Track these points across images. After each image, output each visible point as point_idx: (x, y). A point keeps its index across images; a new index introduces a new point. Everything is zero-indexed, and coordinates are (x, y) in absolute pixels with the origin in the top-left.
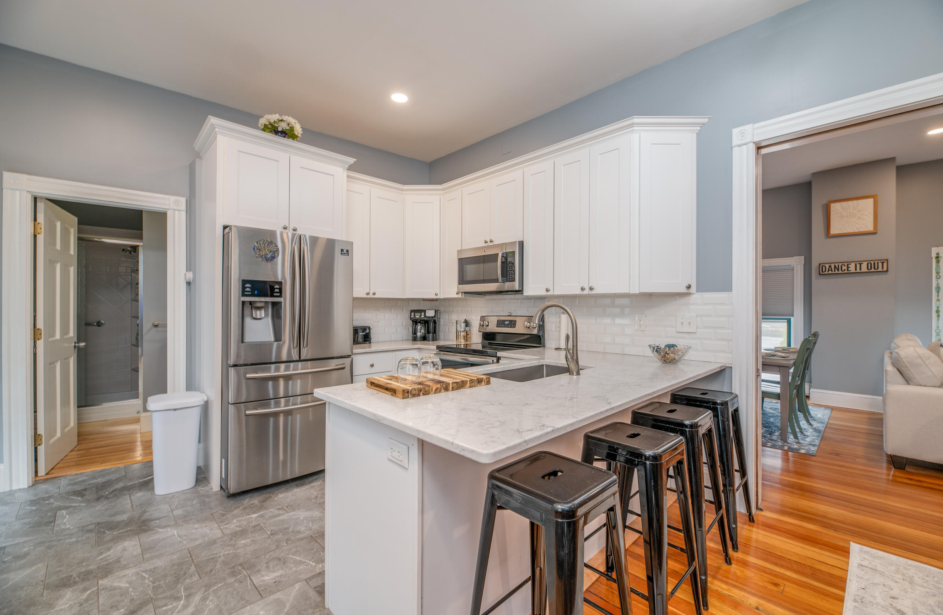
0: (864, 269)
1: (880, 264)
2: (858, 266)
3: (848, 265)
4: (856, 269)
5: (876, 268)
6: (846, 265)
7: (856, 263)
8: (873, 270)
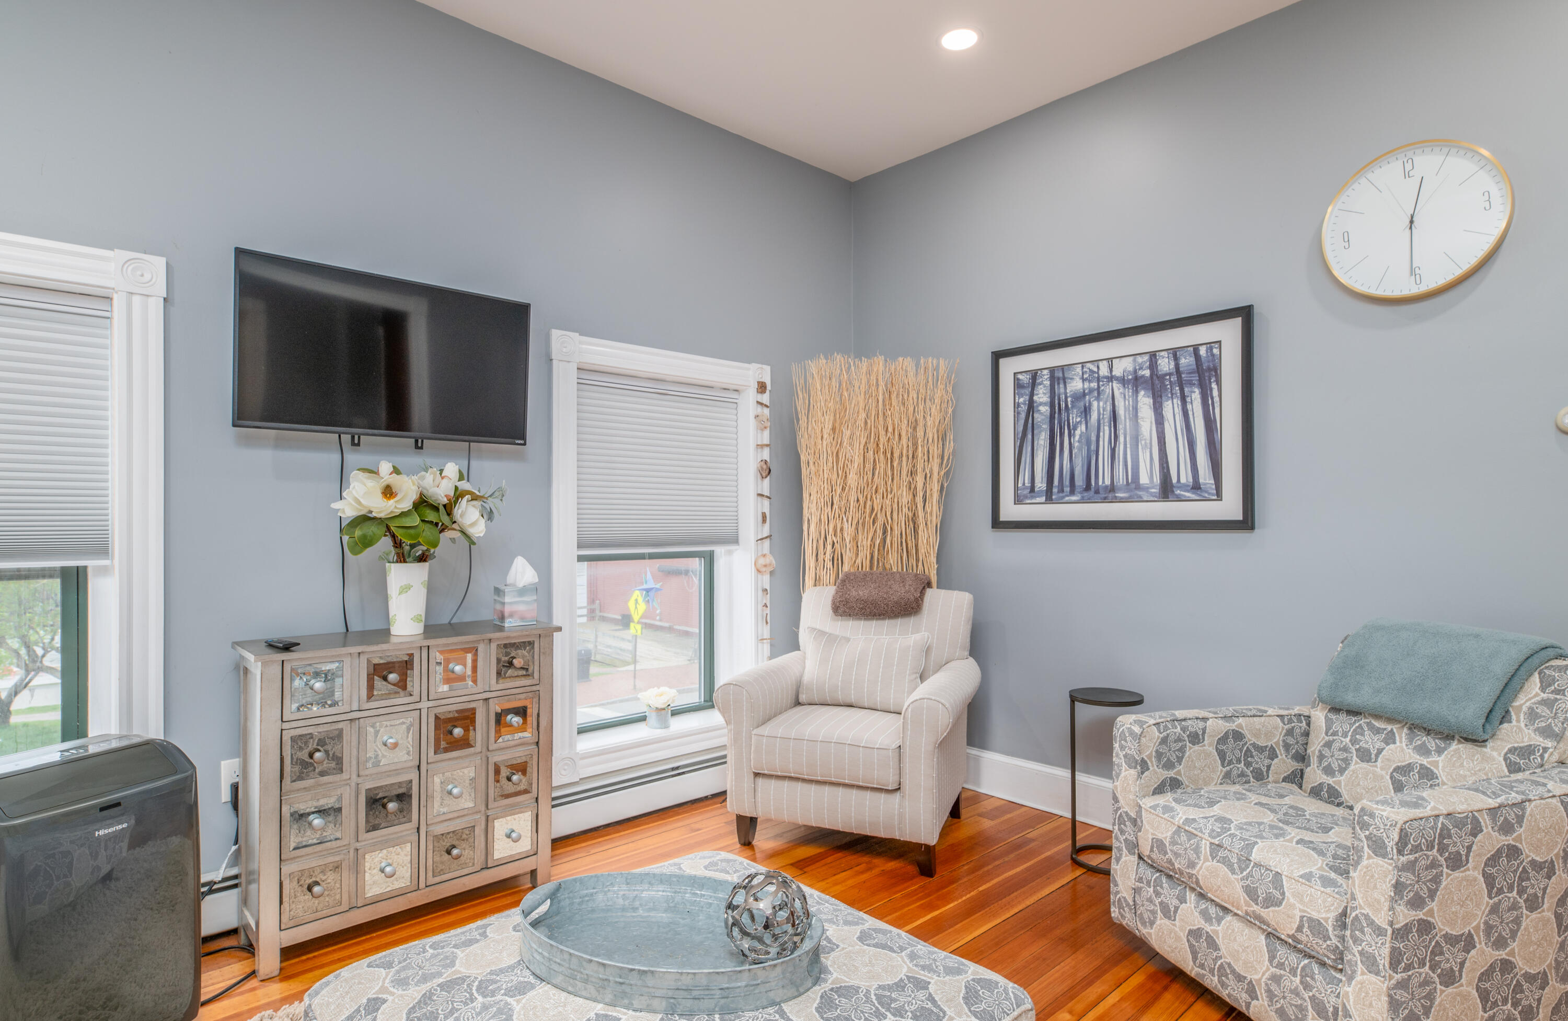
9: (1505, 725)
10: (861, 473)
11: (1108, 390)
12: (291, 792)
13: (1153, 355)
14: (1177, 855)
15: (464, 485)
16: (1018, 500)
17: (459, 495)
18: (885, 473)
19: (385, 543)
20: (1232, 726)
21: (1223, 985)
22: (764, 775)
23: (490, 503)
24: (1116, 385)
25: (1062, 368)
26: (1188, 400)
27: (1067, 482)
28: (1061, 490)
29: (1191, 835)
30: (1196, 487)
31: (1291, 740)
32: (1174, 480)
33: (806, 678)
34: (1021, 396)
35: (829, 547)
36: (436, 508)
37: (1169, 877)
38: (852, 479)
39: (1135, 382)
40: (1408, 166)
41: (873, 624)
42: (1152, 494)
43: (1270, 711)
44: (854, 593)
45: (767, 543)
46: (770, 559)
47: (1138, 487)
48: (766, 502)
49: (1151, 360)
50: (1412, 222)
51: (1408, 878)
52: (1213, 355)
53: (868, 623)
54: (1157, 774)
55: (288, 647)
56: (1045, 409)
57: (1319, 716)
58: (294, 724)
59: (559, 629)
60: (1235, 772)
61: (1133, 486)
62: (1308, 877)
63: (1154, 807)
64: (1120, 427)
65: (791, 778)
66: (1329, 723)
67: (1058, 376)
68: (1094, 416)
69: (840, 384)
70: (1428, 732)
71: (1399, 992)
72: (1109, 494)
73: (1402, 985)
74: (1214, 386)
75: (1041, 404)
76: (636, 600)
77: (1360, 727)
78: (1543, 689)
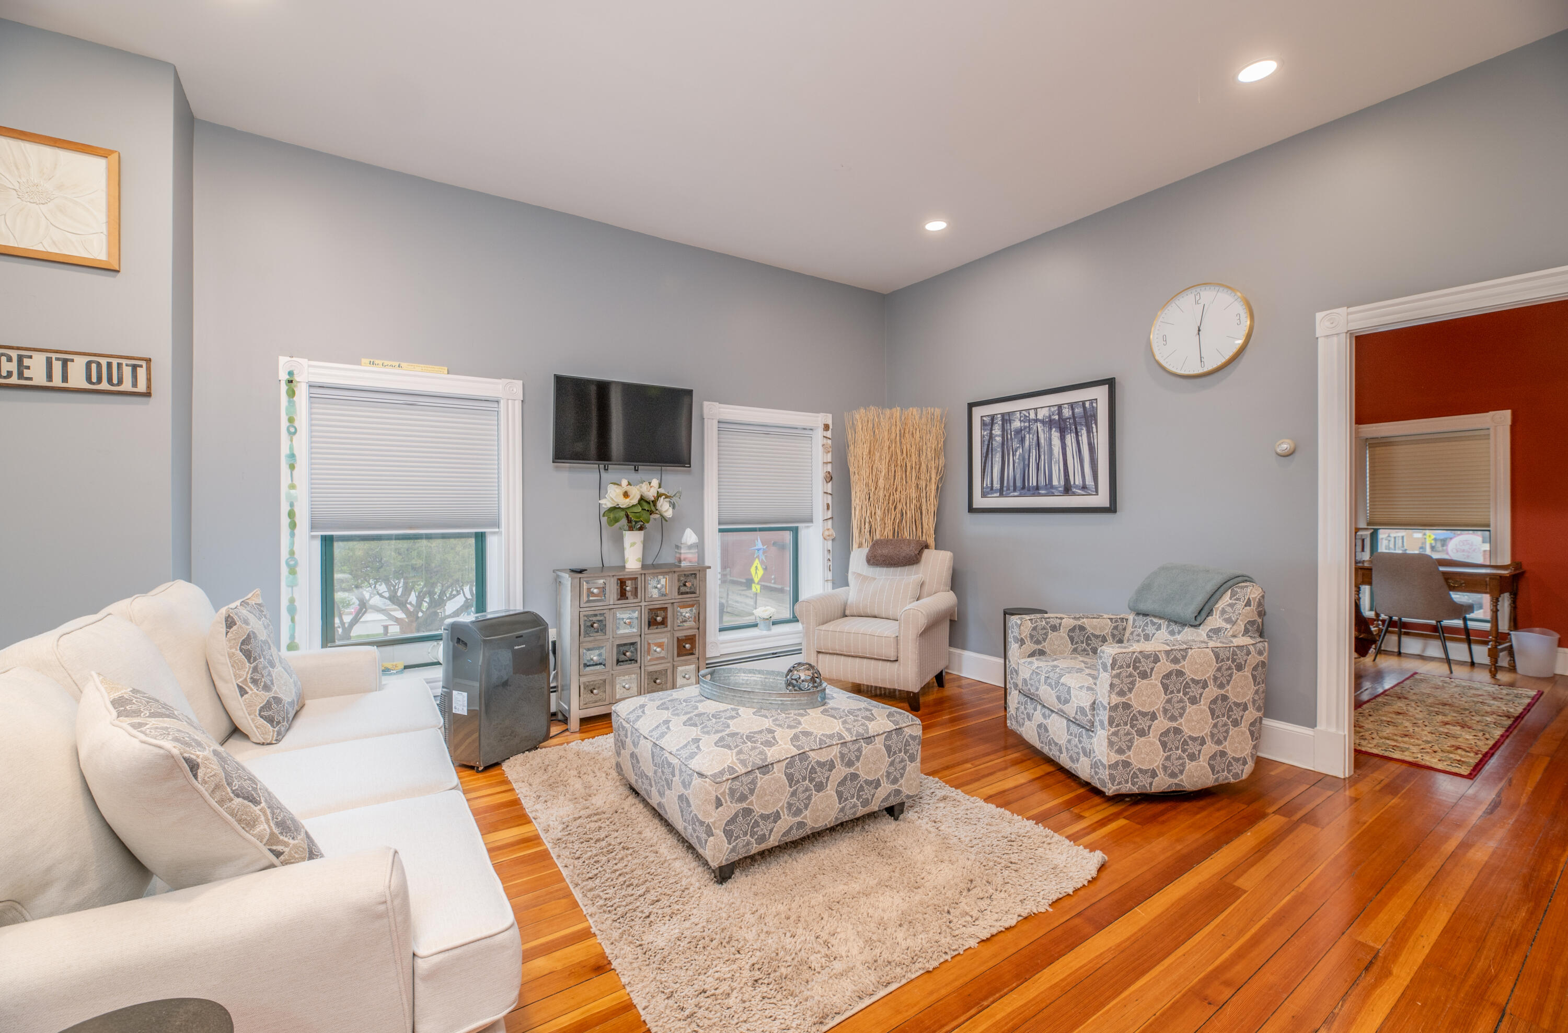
0: (77, 378)
1: (127, 372)
2: (57, 367)
3: (20, 359)
4: (50, 377)
5: (115, 381)
6: (15, 359)
7: (49, 355)
8: (104, 385)
9: (1210, 617)
10: (886, 478)
11: (1035, 428)
12: (583, 642)
13: (1060, 407)
14: (1032, 685)
15: (662, 491)
16: (984, 495)
17: (659, 495)
18: (902, 478)
19: (624, 521)
20: (1079, 623)
21: (1050, 750)
22: (823, 653)
23: (673, 500)
24: (1039, 425)
25: (1009, 413)
26: (1080, 434)
27: (1011, 484)
28: (1008, 489)
29: (1038, 674)
30: (1084, 487)
31: (1116, 632)
32: (1072, 483)
33: (849, 602)
34: (985, 430)
35: (867, 525)
36: (649, 503)
37: (1032, 699)
38: (881, 482)
39: (1049, 423)
40: (1198, 297)
41: (892, 570)
42: (1060, 491)
43: (1105, 616)
44: (879, 552)
45: (830, 522)
46: (832, 532)
47: (1052, 487)
48: (830, 497)
49: (1058, 410)
50: (1199, 330)
51: (1116, 681)
52: (1093, 407)
53: (888, 569)
54: (1030, 646)
55: (581, 571)
56: (999, 439)
57: (1131, 617)
58: (585, 609)
59: (709, 567)
60: (1080, 649)
61: (1049, 486)
62: (1081, 688)
63: (1024, 663)
64: (1042, 450)
65: (837, 654)
66: (1134, 620)
67: (1006, 418)
68: (1027, 443)
69: (874, 425)
70: (1176, 622)
71: (1113, 737)
72: (1035, 491)
73: (1115, 734)
74: (1094, 426)
75: (996, 436)
76: (756, 567)
77: (1147, 623)
78: (1231, 598)
